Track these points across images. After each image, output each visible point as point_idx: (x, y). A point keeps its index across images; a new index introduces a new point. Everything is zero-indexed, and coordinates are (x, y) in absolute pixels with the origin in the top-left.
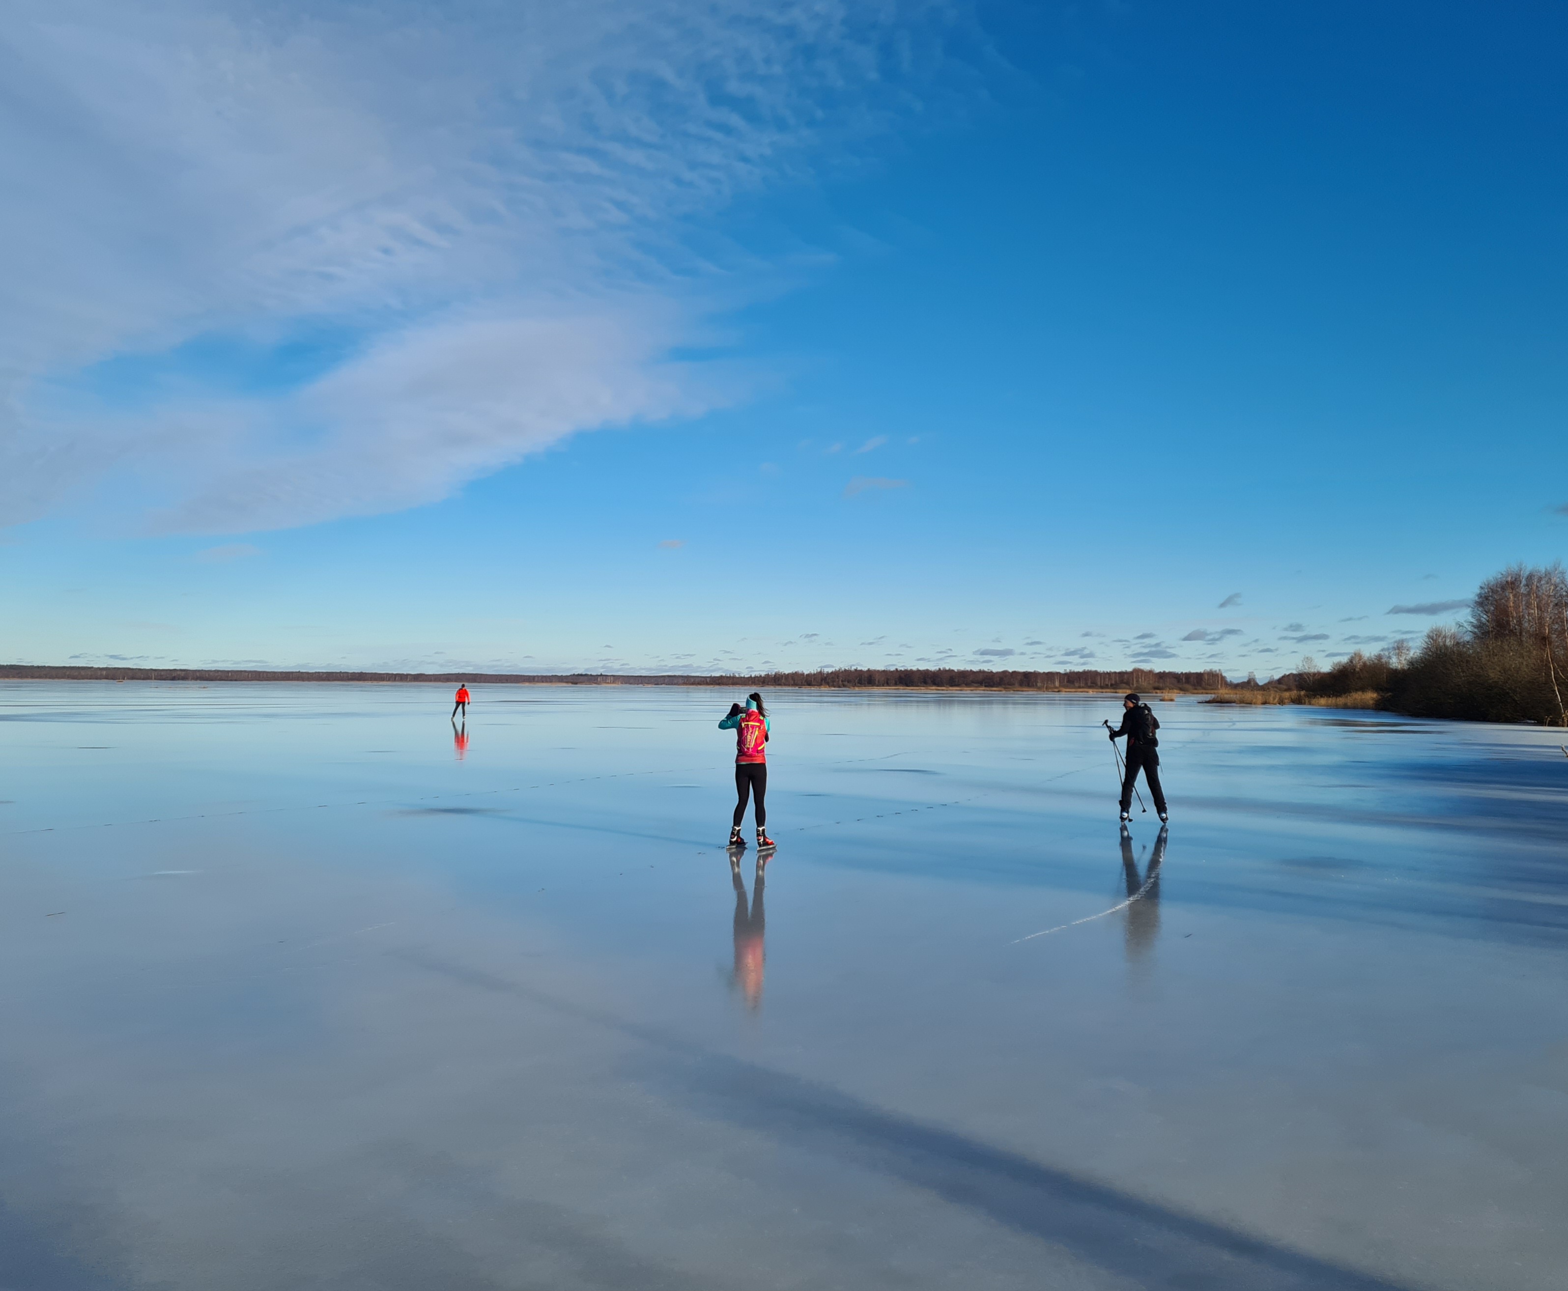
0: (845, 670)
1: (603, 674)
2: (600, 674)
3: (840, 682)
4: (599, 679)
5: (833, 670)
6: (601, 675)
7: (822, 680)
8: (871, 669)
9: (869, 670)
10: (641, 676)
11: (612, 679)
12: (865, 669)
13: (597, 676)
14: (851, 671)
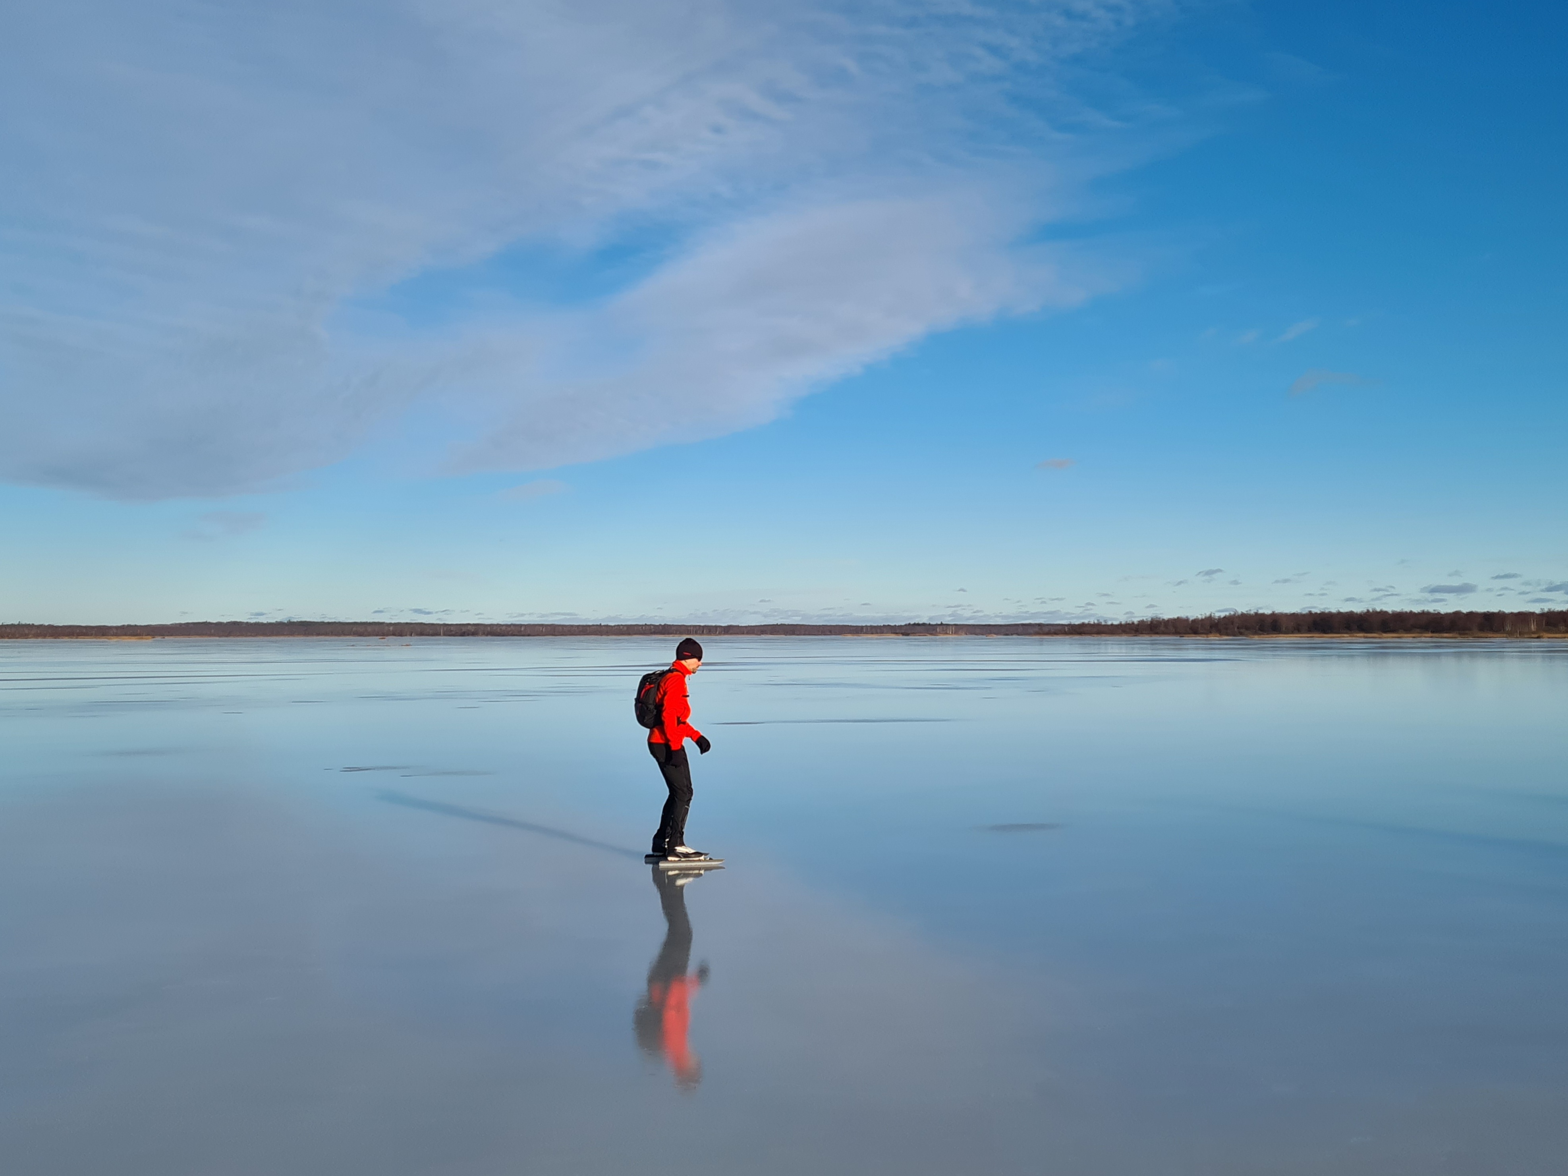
0: (1243, 614)
1: (944, 623)
2: (939, 623)
3: (1236, 629)
4: (938, 630)
5: (1227, 614)
6: (942, 624)
7: (1211, 627)
8: (1276, 612)
9: (1273, 614)
10: (989, 625)
11: (953, 629)
12: (1268, 612)
13: (937, 625)
14: (1250, 615)
